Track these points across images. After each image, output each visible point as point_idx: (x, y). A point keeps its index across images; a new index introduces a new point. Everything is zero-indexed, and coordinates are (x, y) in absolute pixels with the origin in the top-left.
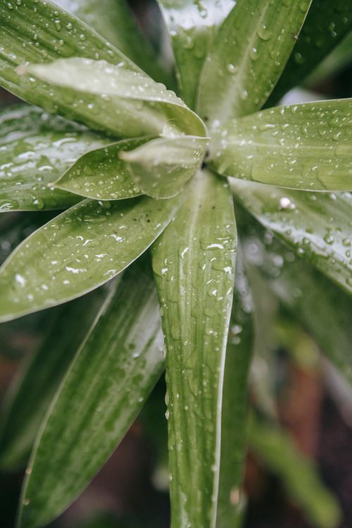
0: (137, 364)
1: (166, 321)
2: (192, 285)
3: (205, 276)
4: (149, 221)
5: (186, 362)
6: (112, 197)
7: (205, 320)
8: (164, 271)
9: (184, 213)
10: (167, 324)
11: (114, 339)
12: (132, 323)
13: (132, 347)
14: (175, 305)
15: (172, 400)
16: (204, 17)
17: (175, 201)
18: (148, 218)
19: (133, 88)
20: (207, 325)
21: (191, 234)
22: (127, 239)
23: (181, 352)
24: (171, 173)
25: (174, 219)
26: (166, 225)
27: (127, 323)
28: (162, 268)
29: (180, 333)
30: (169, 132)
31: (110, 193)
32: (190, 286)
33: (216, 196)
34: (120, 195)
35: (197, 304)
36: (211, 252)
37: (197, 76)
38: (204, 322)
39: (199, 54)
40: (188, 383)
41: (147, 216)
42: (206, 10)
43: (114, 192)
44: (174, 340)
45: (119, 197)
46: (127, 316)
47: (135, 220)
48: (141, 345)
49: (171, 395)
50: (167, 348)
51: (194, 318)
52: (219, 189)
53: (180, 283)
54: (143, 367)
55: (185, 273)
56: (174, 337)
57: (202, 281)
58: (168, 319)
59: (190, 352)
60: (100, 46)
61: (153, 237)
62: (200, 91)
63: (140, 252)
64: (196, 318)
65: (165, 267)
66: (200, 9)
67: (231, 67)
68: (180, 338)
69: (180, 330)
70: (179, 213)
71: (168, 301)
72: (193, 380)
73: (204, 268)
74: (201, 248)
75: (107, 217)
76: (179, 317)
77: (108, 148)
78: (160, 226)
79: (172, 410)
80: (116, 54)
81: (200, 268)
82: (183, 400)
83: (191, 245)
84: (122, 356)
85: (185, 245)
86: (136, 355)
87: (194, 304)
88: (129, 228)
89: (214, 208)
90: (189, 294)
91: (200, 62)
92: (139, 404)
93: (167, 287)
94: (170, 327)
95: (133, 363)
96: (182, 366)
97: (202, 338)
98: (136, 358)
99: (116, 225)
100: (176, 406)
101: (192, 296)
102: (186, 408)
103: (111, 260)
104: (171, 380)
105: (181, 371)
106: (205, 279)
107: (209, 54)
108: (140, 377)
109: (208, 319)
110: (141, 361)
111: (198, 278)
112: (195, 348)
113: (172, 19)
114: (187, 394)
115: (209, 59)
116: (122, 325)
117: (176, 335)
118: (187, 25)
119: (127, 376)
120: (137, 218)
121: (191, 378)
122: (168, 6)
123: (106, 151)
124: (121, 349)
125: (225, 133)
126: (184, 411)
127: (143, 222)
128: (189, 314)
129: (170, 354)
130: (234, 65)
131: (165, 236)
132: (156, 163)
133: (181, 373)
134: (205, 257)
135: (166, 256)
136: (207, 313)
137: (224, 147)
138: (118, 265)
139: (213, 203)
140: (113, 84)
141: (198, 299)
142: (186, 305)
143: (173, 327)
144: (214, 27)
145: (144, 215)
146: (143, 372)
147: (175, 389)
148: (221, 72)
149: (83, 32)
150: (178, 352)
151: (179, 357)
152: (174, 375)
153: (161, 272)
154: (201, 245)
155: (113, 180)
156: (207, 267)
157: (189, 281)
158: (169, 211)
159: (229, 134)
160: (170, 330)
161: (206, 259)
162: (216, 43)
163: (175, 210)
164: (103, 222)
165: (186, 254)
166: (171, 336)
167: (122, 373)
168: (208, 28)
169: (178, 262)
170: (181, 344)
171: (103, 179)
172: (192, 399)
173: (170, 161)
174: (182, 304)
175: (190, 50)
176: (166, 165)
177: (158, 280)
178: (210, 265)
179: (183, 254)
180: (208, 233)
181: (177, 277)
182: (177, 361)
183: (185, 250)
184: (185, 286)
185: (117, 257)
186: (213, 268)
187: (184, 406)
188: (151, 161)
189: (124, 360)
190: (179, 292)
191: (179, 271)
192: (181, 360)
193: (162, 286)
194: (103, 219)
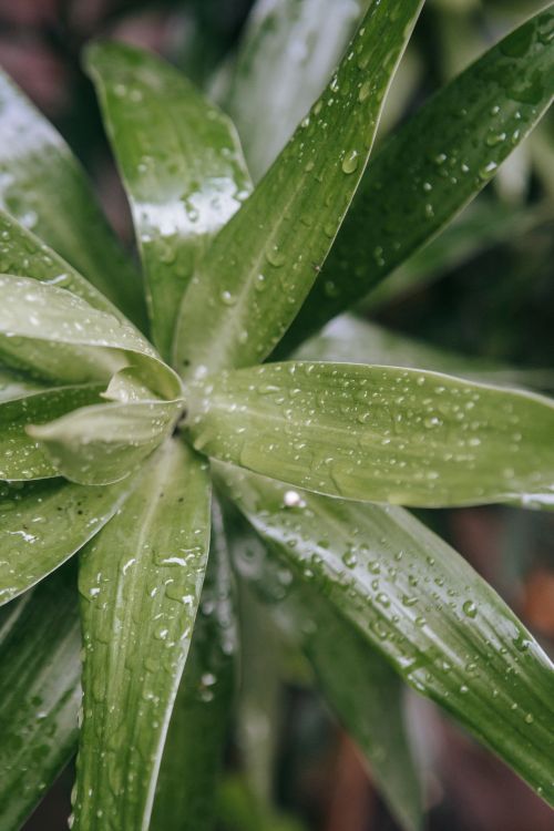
0: (42, 728)
1: (89, 670)
2: (133, 618)
3: (154, 603)
4: (80, 513)
5: (108, 740)
6: (24, 476)
7: (144, 676)
8: (94, 591)
9: (136, 504)
10: (90, 674)
11: (10, 687)
12: (41, 665)
13: (38, 701)
14: (104, 647)
15: (80, 798)
16: (194, 220)
17: (125, 486)
18: (81, 508)
19: (66, 325)
20: (146, 684)
21: (142, 539)
22: (42, 539)
23: (103, 722)
24: (111, 454)
25: (119, 512)
26: (104, 520)
27: (32, 665)
28: (91, 589)
29: (106, 693)
30: (121, 391)
31: (21, 470)
32: (129, 619)
33: (186, 482)
34: (38, 472)
35: (136, 649)
36: (167, 569)
37: (178, 302)
38: (142, 679)
39: (182, 271)
40: (108, 774)
41: (79, 504)
42: (197, 211)
43: (28, 468)
44: (96, 702)
45: (35, 475)
46: (34, 653)
47: (60, 509)
48: (52, 699)
49: (81, 791)
50: (84, 712)
51: (128, 671)
52: (193, 472)
53: (116, 611)
54: (51, 735)
55: (125, 599)
56: (96, 697)
57: (149, 614)
58: (91, 664)
59: (116, 724)
60: (32, 250)
61: (83, 538)
62: (180, 324)
63: (59, 561)
64: (131, 670)
65: (97, 586)
66: (189, 208)
67: (227, 295)
68: (105, 699)
69: (107, 687)
70: (128, 503)
71: (95, 639)
72: (115, 770)
73: (153, 593)
74: (153, 561)
75: (16, 502)
76: (107, 666)
77: (29, 400)
78: (97, 522)
79: (78, 815)
80: (55, 262)
81: (148, 593)
82: (97, 800)
83: (139, 555)
84: (20, 715)
85: (132, 555)
86: (42, 715)
87: (131, 649)
88: (48, 521)
89: (181, 500)
90: (126, 632)
91: (183, 282)
92: (39, 794)
93: (95, 617)
94: (93, 679)
95: (37, 727)
96: (103, 746)
97: (136, 704)
98: (43, 719)
99: (28, 515)
100: (86, 808)
101: (130, 634)
102: (100, 814)
103: (12, 571)
104: (84, 765)
105: (101, 752)
106: (153, 611)
107: (196, 273)
108: (44, 750)
109: (148, 674)
110: (49, 724)
111: (142, 610)
112: (125, 719)
113: (145, 216)
114: (103, 790)
115: (195, 280)
116: (25, 666)
117: (100, 695)
118: (167, 230)
119: (25, 748)
120: (63, 507)
121: (113, 764)
122: (141, 199)
123: (24, 403)
124: (20, 703)
125: (209, 390)
126: (97, 818)
127: (72, 513)
128: (122, 663)
129: (87, 723)
130: (231, 294)
131: (102, 537)
132: (86, 440)
133: (99, 755)
134: (157, 576)
135: (99, 570)
136: (148, 666)
137: (207, 410)
138: (20, 582)
139: (180, 493)
141: (138, 641)
142: (120, 648)
143: (97, 682)
144: (206, 236)
145: (75, 503)
146: (51, 742)
147: (87, 778)
148: (212, 301)
149: (7, 229)
150: (99, 722)
151: (99, 730)
152: (90, 758)
153: (89, 591)
154: (154, 559)
155: (29, 450)
156: (158, 592)
157: (129, 612)
158: (114, 499)
159: (213, 393)
160: (92, 686)
161: (159, 581)
162: (208, 258)
163: (124, 497)
164: (7, 511)
165: (129, 569)
166: (92, 695)
167: (18, 742)
168: (198, 237)
169: (117, 579)
170: (105, 710)
171: (12, 447)
172: (110, 800)
173: (109, 437)
174: (115, 645)
175: (169, 265)
176: (103, 442)
177: (84, 604)
178: (163, 590)
179: (125, 568)
180: (167, 539)
181: (113, 603)
182: (97, 736)
183: (130, 563)
184: (123, 618)
185: (22, 568)
186: (166, 595)
187: (97, 810)
188: (78, 437)
189: (23, 722)
190: (111, 627)
191: (116, 593)
192: (103, 735)
193: (89, 615)
194: (9, 506)
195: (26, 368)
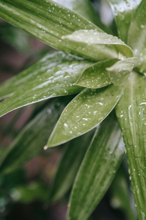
0: (111, 157)
1: (125, 138)
2: (135, 121)
3: (141, 116)
4: (113, 95)
5: (137, 155)
6: (98, 87)
7: (143, 136)
8: (122, 116)
9: (127, 90)
11: (101, 146)
12: (108, 139)
13: (109, 149)
14: (129, 130)
15: (132, 171)
16: (129, 6)
17: (123, 86)
18: (113, 94)
19: (106, 40)
20: (145, 138)
21: (132, 100)
22: (105, 104)
23: (134, 151)
24: (124, 74)
25: (123, 94)
26: (120, 96)
27: (106, 139)
28: (121, 115)
29: (132, 142)
30: (121, 57)
31: (97, 85)
32: (134, 122)
33: (140, 82)
34: (101, 85)
35: (139, 129)
36: (142, 107)
37: (127, 32)
38: (143, 137)
39: (127, 22)
40: (139, 164)
41: (112, 93)
42: (129, 3)
44: (130, 146)
45: (100, 86)
46: (105, 137)
47: (107, 95)
48: (113, 148)
49: (131, 169)
50: (127, 149)
51: (138, 136)
52: (141, 79)
53: (130, 120)
54: (115, 157)
55: (132, 116)
56: (130, 144)
57: (140, 119)
58: (126, 136)
59: (138, 150)
61: (115, 102)
62: (129, 38)
63: (112, 109)
64: (139, 135)
65: (122, 114)
66: (127, 3)
67: (142, 26)
68: (133, 145)
69: (132, 141)
70: (125, 91)
71: (125, 129)
72: (141, 162)
73: (140, 113)
74: (137, 105)
75: (96, 95)
76: (131, 135)
77: (94, 66)
78: (118, 97)
79: (132, 176)
80: (93, 26)
81: (138, 113)
82: (137, 171)
83: (132, 104)
84: (105, 154)
85: (130, 104)
86: (111, 153)
87: (137, 129)
88: (105, 99)
89: (140, 87)
90: (134, 125)
91: (128, 26)
92: (114, 174)
93: (124, 123)
94: (127, 140)
95: (110, 156)
96: (135, 157)
97: (143, 144)
99: (99, 98)
100: (134, 174)
101: (136, 126)
102: (139, 175)
103: (100, 113)
104: (130, 163)
105: (135, 159)
106: (141, 118)
107: (132, 21)
108: (113, 163)
109: (145, 135)
110: (113, 155)
111: (137, 118)
112: (140, 149)
113: (115, 9)
114: (139, 168)
115: (132, 24)
116: (104, 140)
117: (130, 143)
118: (122, 10)
119: (108, 162)
120: (108, 94)
121: (140, 162)
122: (113, 3)
123: (93, 67)
124: (104, 151)
125: (141, 55)
126: (138, 176)
127: (111, 97)
128: (135, 134)
129: (128, 151)
131: (120, 101)
132: (120, 71)
133: (135, 160)
134: (139, 109)
135: (122, 109)
136: (144, 133)
138: (103, 115)
139: (139, 85)
140: (98, 39)
141: (139, 127)
142: (133, 130)
143: (129, 140)
144: (133, 10)
145: (110, 93)
146: (115, 160)
147: (133, 167)
148: (138, 29)
149: (80, 18)
150: (132, 151)
151: (133, 153)
152: (132, 161)
153: (120, 117)
154: (137, 103)
155: (97, 80)
156: (141, 113)
157: (134, 120)
158: (121, 90)
159: (143, 55)
160: (127, 141)
161: (140, 110)
162: (135, 16)
163: (123, 90)
164: (94, 98)
165: (130, 108)
166: (128, 144)
167: (105, 161)
168: (131, 11)
169: (128, 112)
170: (133, 147)
171: (93, 79)
172: (142, 171)
173: (125, 69)
174: (132, 129)
175: (124, 21)
176: (123, 71)
177: (119, 120)
178: (142, 112)
179: (129, 108)
180: (139, 98)
181: (128, 118)
182: (133, 155)
183: (130, 106)
184: (132, 122)
185: (102, 112)
186: (144, 113)
187: (138, 174)
188: (118, 70)
189: (106, 155)
190: (129, 124)
191: (128, 115)
192: (134, 154)
193: (122, 122)
194: (94, 96)
195: (89, 58)
